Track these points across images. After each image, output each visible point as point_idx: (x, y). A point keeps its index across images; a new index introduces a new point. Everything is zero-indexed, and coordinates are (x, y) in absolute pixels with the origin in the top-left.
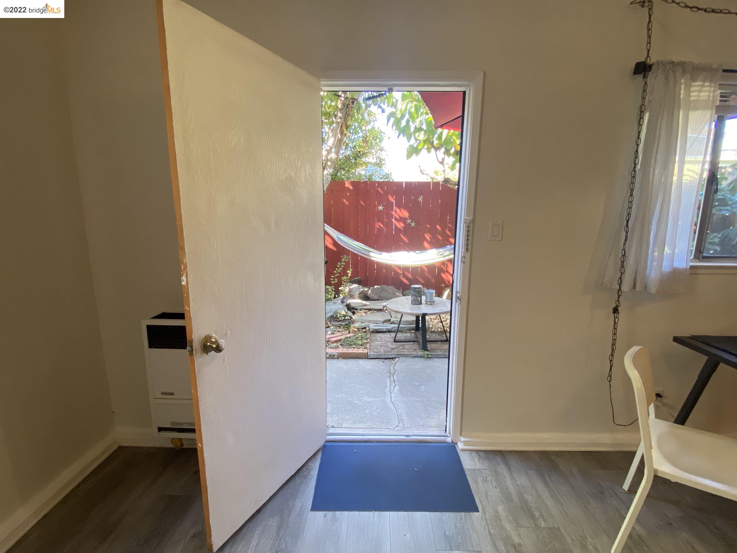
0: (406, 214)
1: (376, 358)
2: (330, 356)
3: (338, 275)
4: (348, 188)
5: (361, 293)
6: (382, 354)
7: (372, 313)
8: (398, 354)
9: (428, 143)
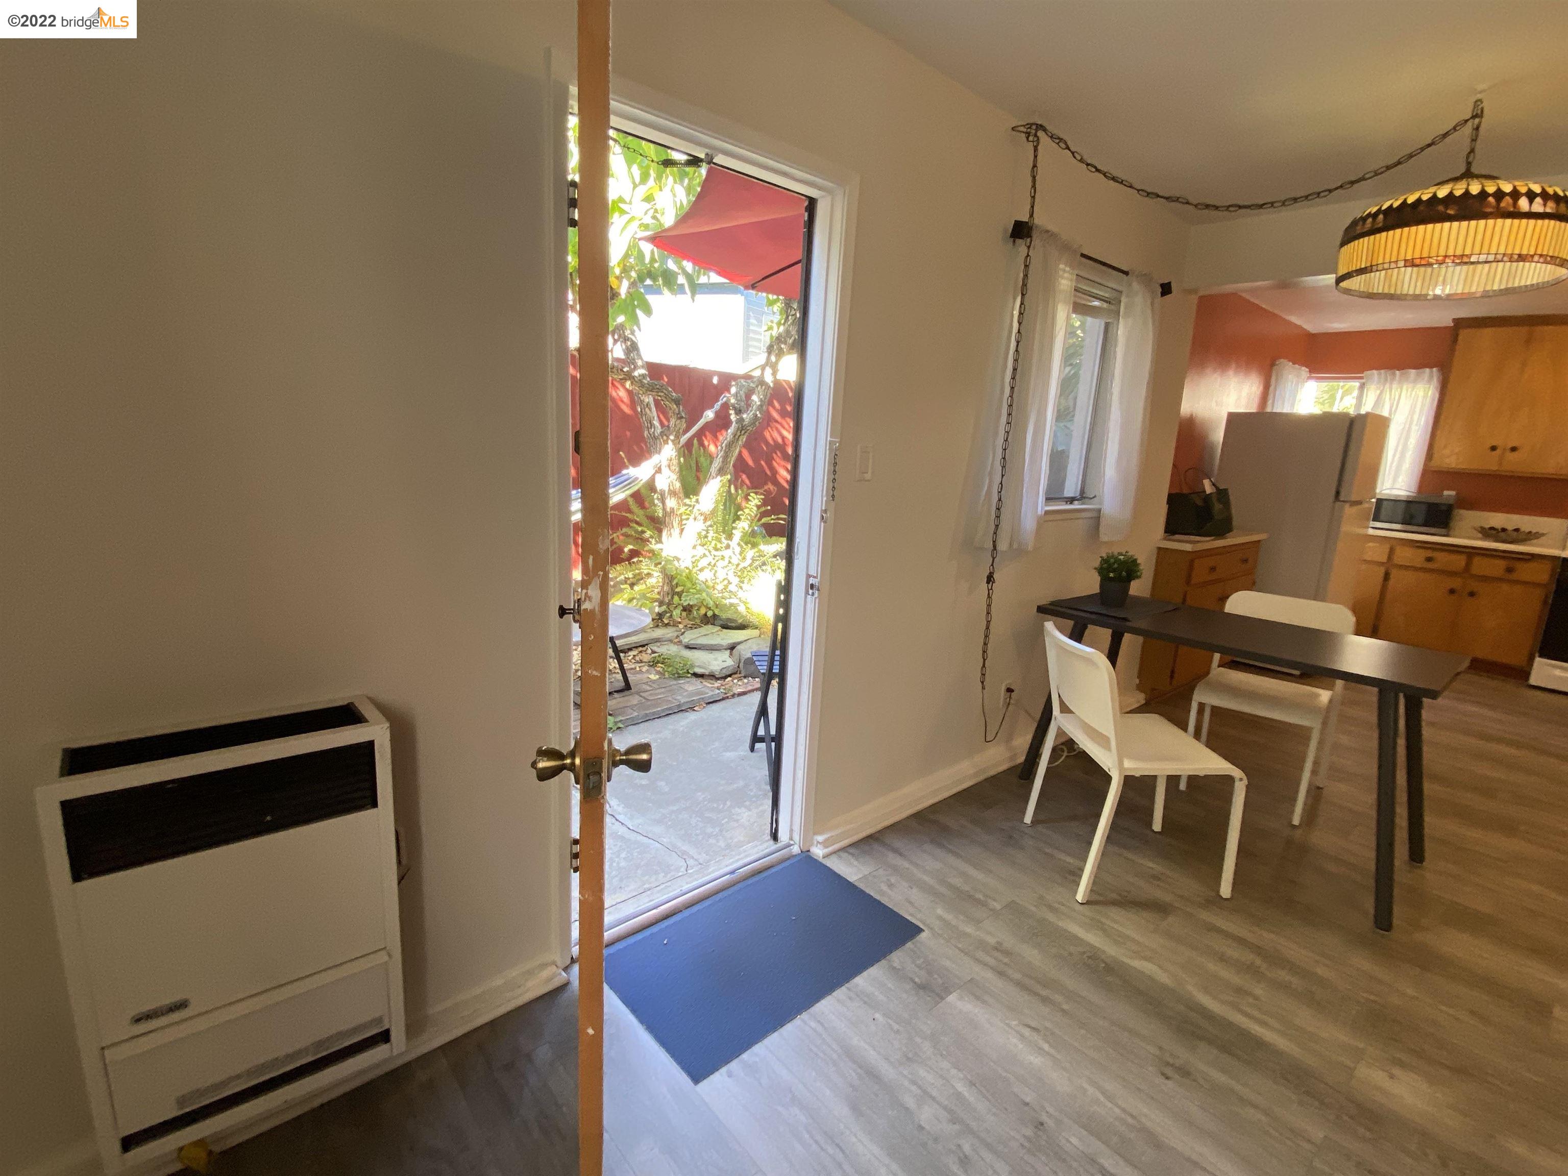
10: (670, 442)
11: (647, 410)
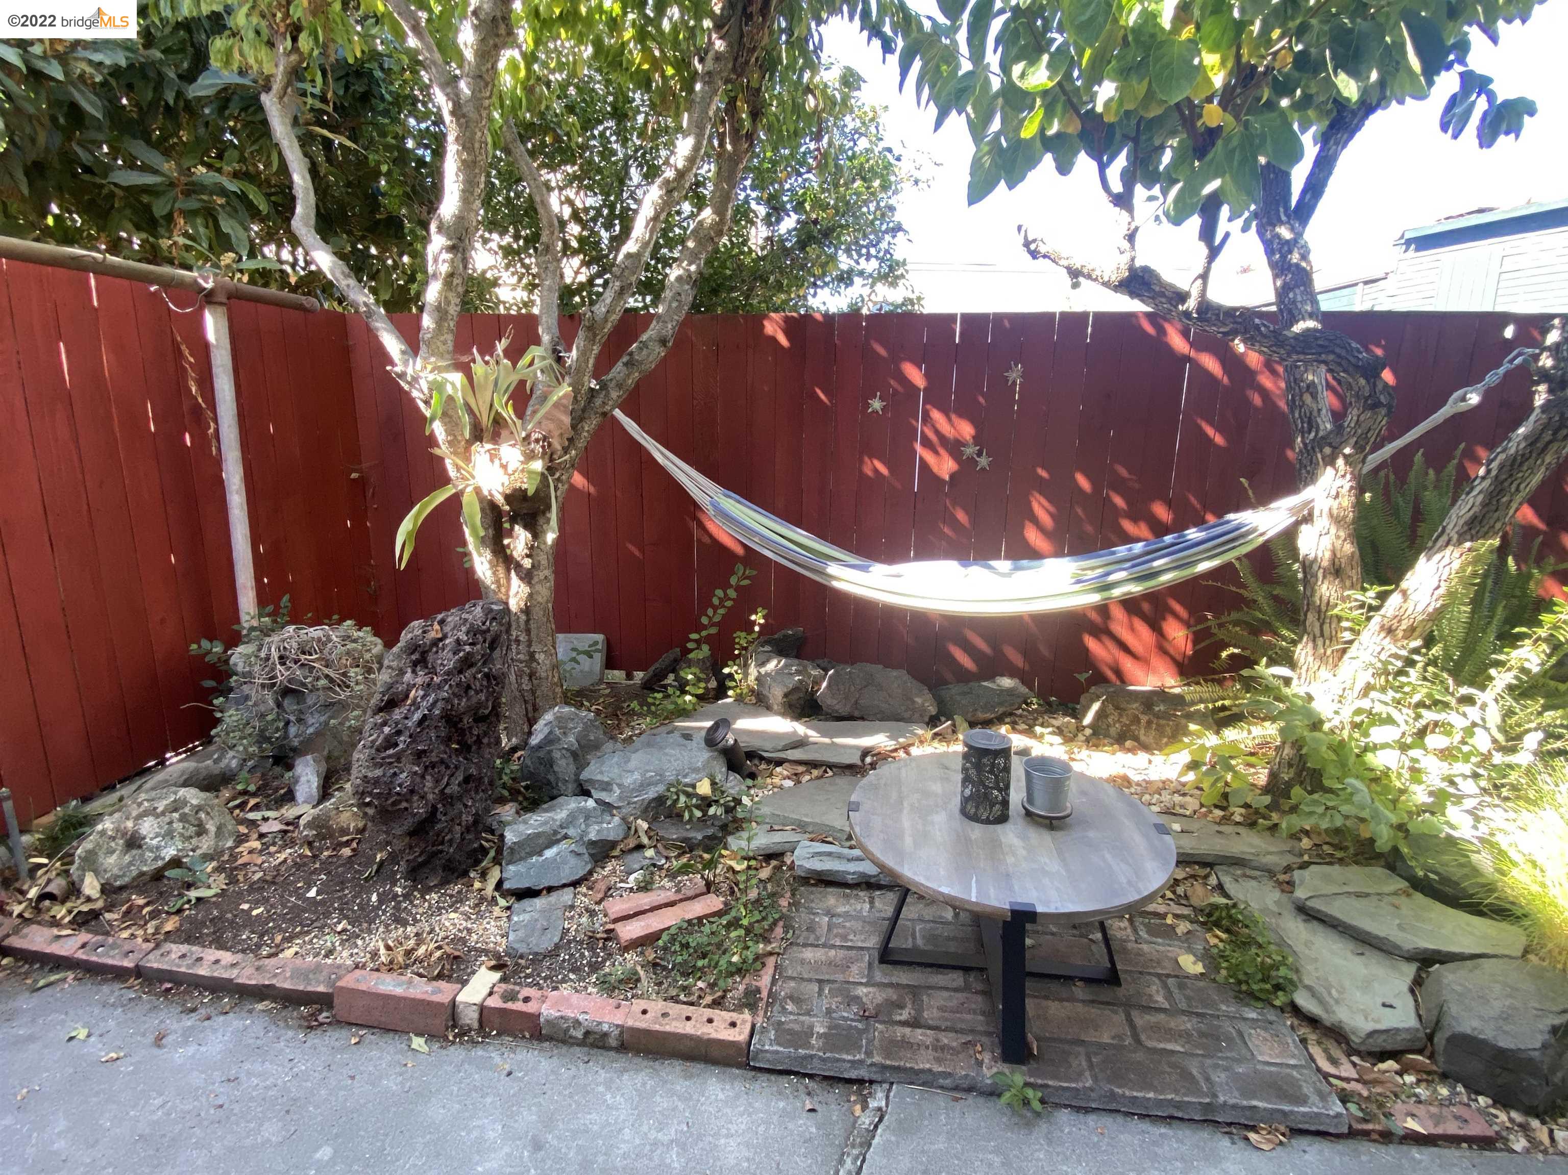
0: (966, 430)
1: (788, 1072)
2: (587, 1033)
3: (713, 631)
4: (774, 340)
5: (795, 689)
6: (812, 1057)
7: (818, 778)
8: (884, 1068)
9: (1064, 107)
10: (1340, 462)
11: (1308, 398)
